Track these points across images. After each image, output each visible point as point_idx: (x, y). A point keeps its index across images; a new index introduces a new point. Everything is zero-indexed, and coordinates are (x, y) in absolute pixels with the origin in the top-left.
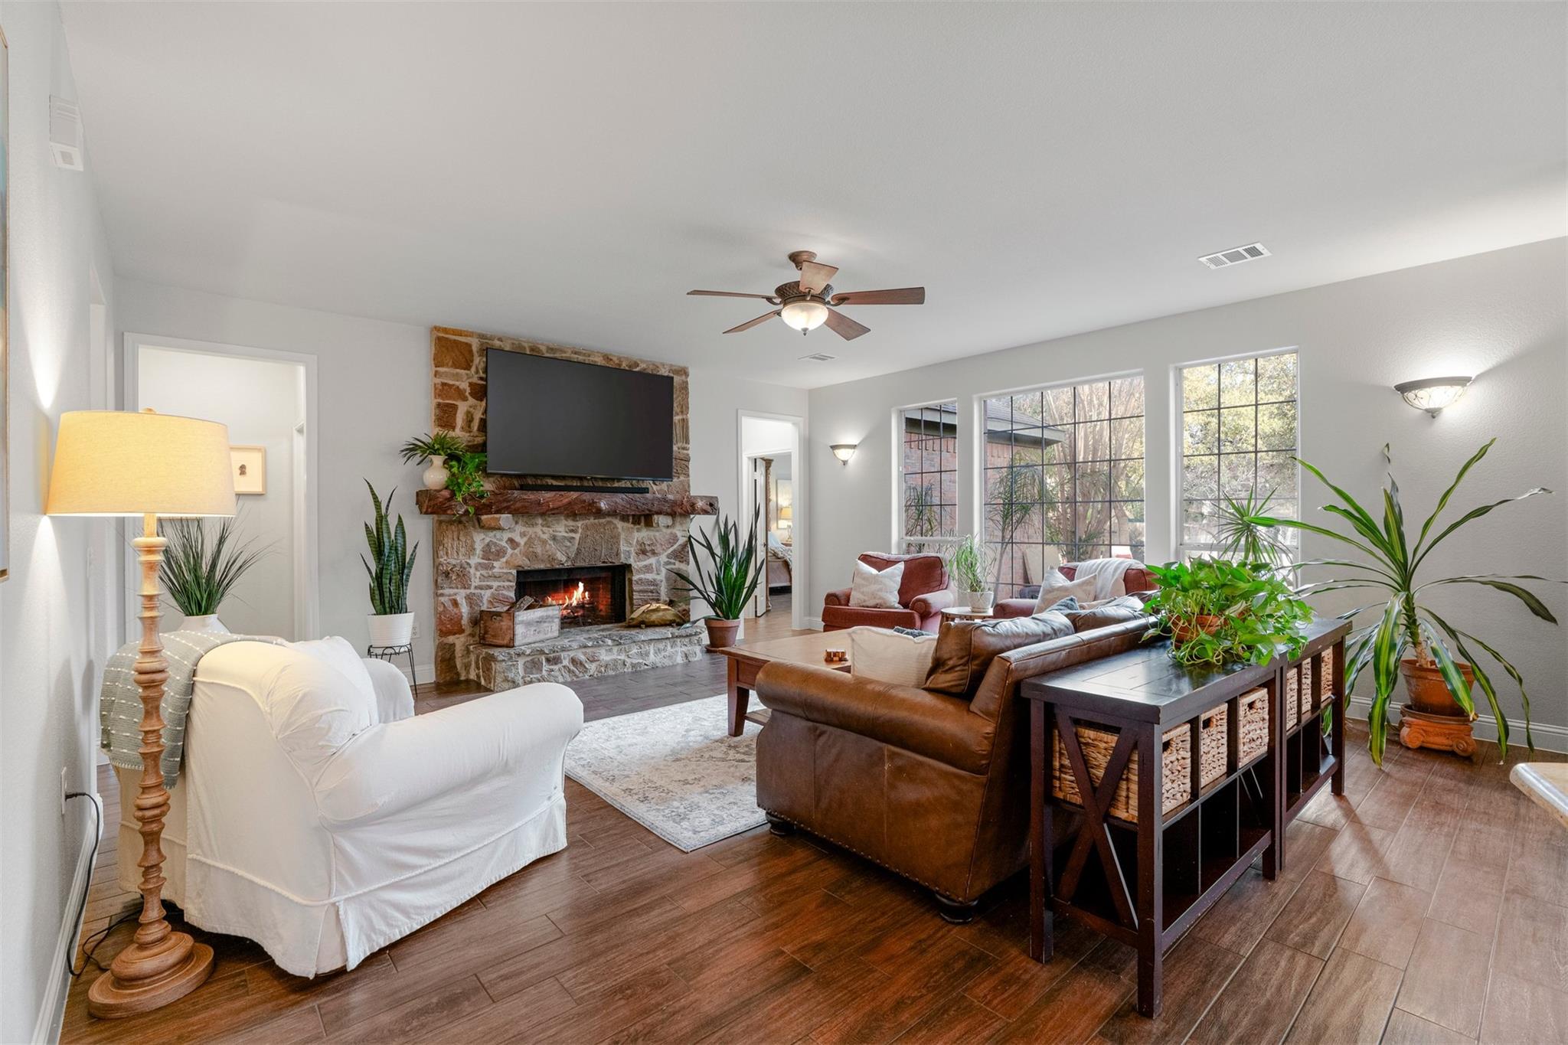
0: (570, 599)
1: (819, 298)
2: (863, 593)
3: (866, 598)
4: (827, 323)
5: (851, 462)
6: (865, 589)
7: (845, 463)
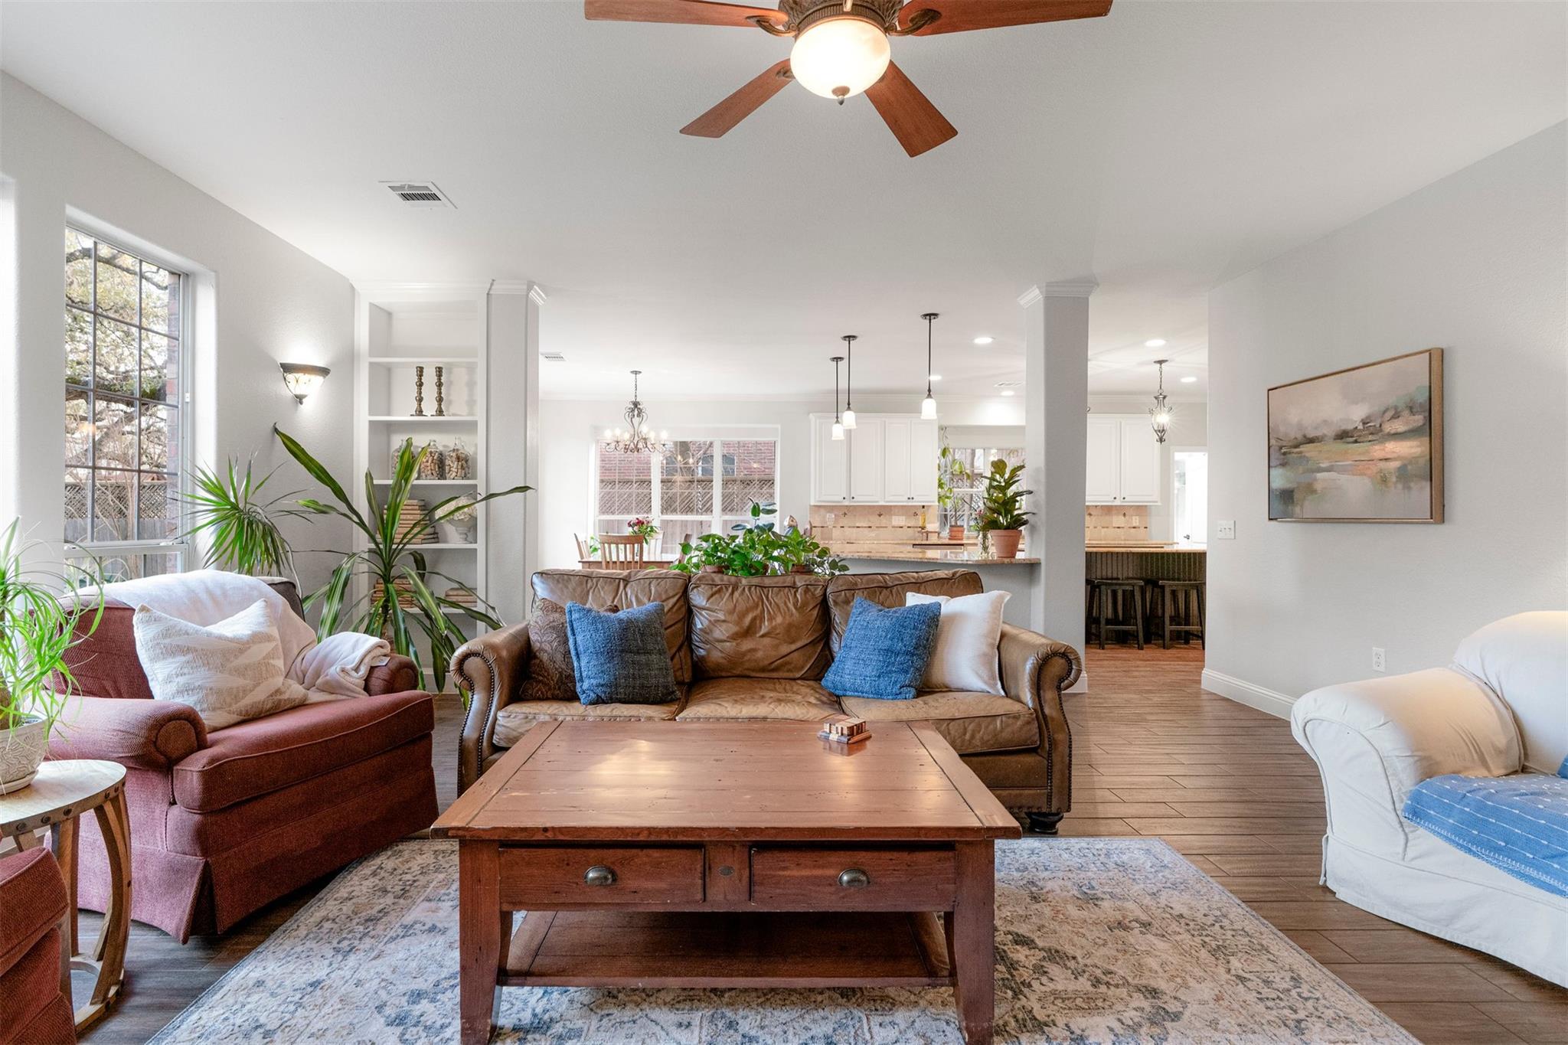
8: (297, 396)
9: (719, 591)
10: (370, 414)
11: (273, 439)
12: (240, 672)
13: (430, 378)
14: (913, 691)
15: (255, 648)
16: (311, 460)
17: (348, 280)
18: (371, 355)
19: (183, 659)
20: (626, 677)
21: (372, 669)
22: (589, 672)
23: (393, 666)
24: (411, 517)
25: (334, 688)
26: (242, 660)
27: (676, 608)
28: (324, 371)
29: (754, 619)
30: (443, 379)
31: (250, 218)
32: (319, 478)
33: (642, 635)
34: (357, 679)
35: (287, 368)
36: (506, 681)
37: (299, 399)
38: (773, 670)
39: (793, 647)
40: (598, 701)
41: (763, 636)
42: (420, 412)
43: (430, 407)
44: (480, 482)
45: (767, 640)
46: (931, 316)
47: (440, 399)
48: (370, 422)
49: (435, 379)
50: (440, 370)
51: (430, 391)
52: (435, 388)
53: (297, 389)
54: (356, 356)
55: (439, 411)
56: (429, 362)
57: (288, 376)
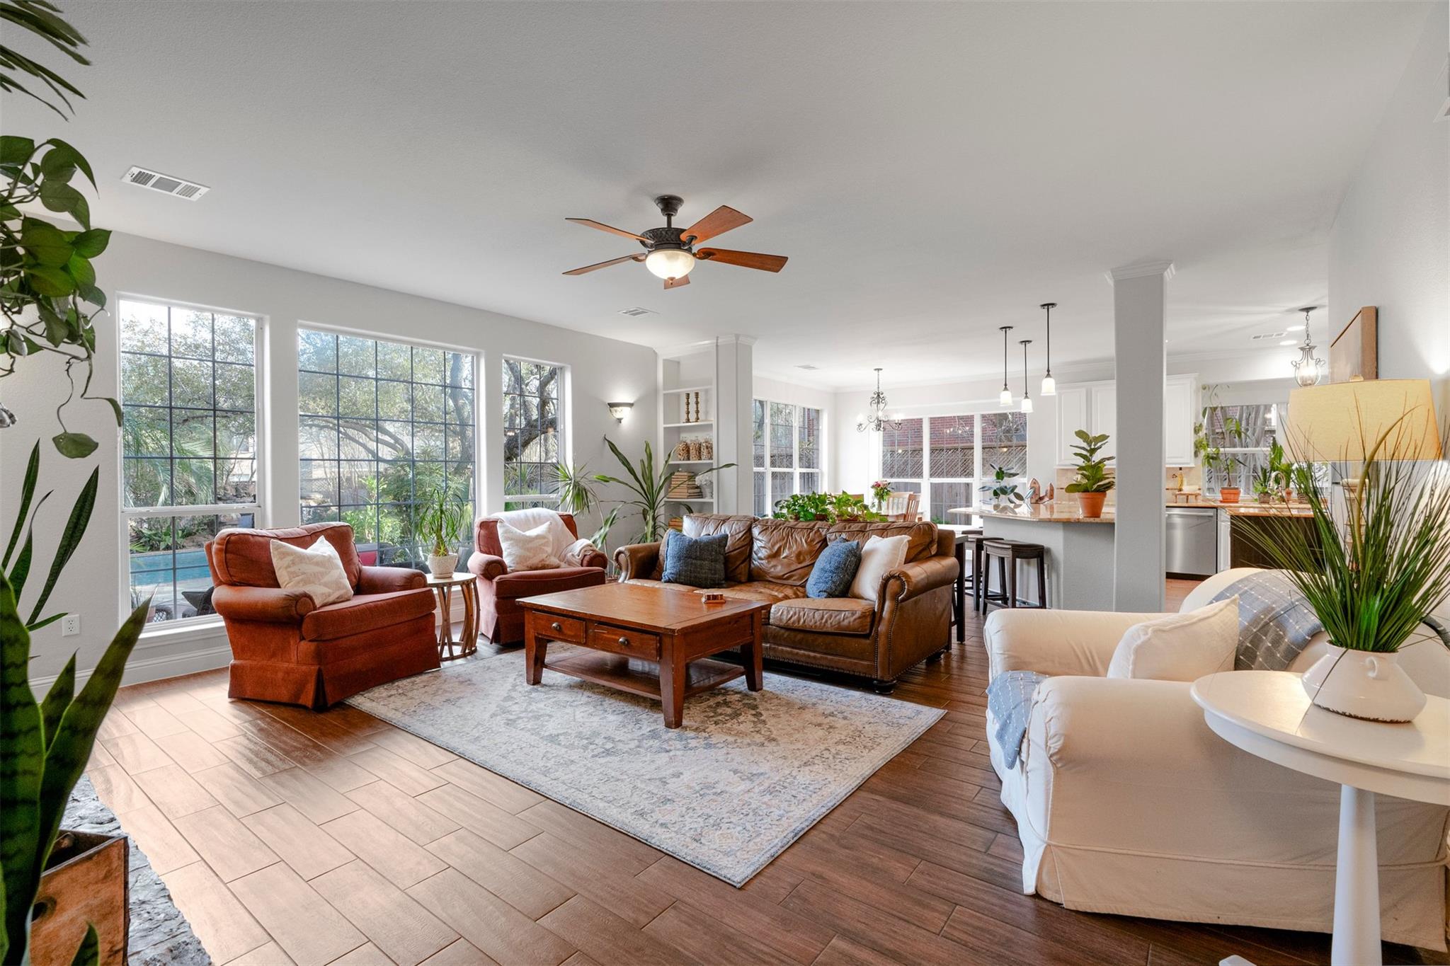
8: (618, 419)
9: (766, 529)
10: (664, 423)
11: (604, 443)
12: (528, 550)
13: (693, 400)
14: (825, 594)
15: (536, 541)
16: (620, 454)
18: (664, 389)
19: (509, 542)
20: (686, 571)
21: (585, 555)
22: (669, 566)
23: (592, 555)
25: (570, 563)
26: (530, 545)
28: (631, 405)
29: (780, 548)
30: (699, 400)
31: (590, 333)
32: (623, 463)
33: (701, 550)
34: (578, 559)
35: (612, 405)
36: (634, 567)
37: (620, 420)
38: (785, 579)
39: (800, 566)
40: (669, 581)
41: (781, 559)
42: (688, 420)
43: (693, 416)
44: (714, 462)
45: (783, 561)
46: (1048, 306)
47: (697, 412)
48: (665, 428)
49: (695, 400)
50: (697, 394)
51: (692, 407)
52: (695, 405)
53: (618, 415)
54: (656, 391)
55: (698, 419)
56: (692, 390)
57: (612, 409)
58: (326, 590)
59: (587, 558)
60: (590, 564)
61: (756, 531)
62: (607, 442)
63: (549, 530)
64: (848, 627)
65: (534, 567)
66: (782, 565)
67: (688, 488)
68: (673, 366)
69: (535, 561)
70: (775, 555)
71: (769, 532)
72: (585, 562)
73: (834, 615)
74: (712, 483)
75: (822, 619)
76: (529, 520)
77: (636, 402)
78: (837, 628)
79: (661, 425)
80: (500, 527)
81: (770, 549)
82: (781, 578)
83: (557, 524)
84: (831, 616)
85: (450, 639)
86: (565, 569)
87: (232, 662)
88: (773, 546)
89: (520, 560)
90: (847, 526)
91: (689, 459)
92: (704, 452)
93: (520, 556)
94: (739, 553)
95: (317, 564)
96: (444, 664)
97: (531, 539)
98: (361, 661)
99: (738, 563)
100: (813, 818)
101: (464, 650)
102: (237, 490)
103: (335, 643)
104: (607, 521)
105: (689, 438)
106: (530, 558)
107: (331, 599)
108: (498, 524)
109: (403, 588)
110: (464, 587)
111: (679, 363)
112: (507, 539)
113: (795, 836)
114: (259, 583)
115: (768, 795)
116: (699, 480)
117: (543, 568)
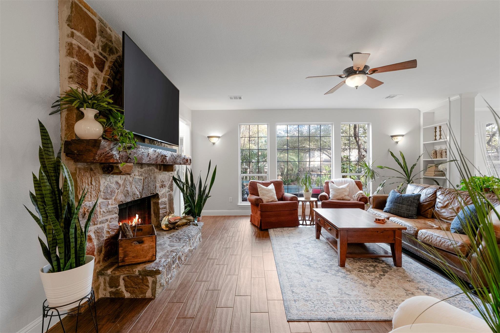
0: (132, 222)
1: (363, 72)
2: (268, 197)
3: (269, 199)
4: (366, 83)
5: (217, 144)
6: (268, 195)
7: (214, 144)
8: (396, 142)
9: (443, 193)
10: (423, 142)
11: (388, 153)
12: (338, 193)
13: (438, 130)
17: (417, 109)
18: (423, 126)
19: (332, 190)
24: (431, 169)
25: (353, 199)
26: (339, 191)
27: (431, 197)
29: (448, 203)
30: (441, 130)
34: (356, 198)
35: (392, 136)
36: (375, 204)
37: (397, 142)
41: (450, 209)
42: (436, 140)
43: (438, 137)
44: (448, 159)
45: (450, 210)
47: (440, 135)
48: (424, 144)
49: (439, 129)
50: (440, 127)
51: (438, 133)
52: (439, 132)
53: (396, 140)
54: (419, 128)
55: (440, 138)
56: (437, 125)
57: (393, 138)
58: (268, 198)
59: (359, 198)
60: (360, 201)
61: (438, 193)
62: (390, 153)
63: (348, 186)
64: (452, 250)
65: (339, 199)
66: (448, 212)
67: (435, 172)
68: (430, 115)
69: (339, 197)
70: (445, 207)
71: (444, 195)
72: (358, 200)
73: (446, 242)
74: (446, 169)
75: (440, 242)
76: (342, 182)
77: (406, 134)
78: (447, 249)
79: (422, 143)
80: (330, 184)
81: (443, 204)
82: (446, 219)
83: (353, 184)
84: (445, 241)
85: (305, 219)
86: (352, 201)
87: (251, 213)
88: (444, 202)
89: (334, 196)
90: (492, 196)
91: (436, 158)
92: (444, 154)
93: (334, 195)
94: (428, 204)
95: (267, 191)
96: (300, 226)
97: (339, 189)
98: (273, 219)
99: (427, 208)
100: (345, 318)
101: (311, 223)
102: (304, 169)
103: (265, 213)
104: (381, 185)
105: (438, 148)
106: (338, 196)
107: (270, 201)
108: (329, 183)
109: (290, 200)
110: (311, 203)
111: (434, 113)
112: (331, 188)
113: (329, 319)
114: (255, 194)
115: (339, 302)
116: (441, 167)
117: (343, 200)
